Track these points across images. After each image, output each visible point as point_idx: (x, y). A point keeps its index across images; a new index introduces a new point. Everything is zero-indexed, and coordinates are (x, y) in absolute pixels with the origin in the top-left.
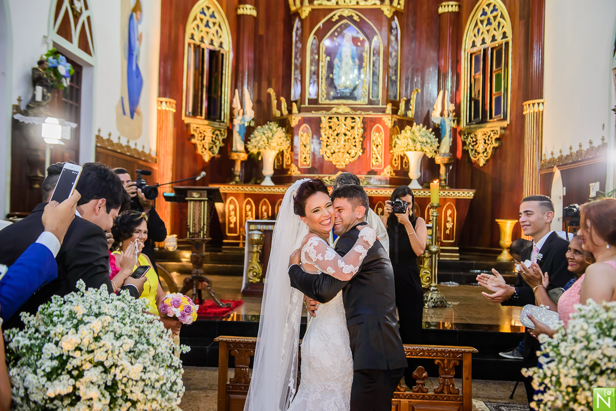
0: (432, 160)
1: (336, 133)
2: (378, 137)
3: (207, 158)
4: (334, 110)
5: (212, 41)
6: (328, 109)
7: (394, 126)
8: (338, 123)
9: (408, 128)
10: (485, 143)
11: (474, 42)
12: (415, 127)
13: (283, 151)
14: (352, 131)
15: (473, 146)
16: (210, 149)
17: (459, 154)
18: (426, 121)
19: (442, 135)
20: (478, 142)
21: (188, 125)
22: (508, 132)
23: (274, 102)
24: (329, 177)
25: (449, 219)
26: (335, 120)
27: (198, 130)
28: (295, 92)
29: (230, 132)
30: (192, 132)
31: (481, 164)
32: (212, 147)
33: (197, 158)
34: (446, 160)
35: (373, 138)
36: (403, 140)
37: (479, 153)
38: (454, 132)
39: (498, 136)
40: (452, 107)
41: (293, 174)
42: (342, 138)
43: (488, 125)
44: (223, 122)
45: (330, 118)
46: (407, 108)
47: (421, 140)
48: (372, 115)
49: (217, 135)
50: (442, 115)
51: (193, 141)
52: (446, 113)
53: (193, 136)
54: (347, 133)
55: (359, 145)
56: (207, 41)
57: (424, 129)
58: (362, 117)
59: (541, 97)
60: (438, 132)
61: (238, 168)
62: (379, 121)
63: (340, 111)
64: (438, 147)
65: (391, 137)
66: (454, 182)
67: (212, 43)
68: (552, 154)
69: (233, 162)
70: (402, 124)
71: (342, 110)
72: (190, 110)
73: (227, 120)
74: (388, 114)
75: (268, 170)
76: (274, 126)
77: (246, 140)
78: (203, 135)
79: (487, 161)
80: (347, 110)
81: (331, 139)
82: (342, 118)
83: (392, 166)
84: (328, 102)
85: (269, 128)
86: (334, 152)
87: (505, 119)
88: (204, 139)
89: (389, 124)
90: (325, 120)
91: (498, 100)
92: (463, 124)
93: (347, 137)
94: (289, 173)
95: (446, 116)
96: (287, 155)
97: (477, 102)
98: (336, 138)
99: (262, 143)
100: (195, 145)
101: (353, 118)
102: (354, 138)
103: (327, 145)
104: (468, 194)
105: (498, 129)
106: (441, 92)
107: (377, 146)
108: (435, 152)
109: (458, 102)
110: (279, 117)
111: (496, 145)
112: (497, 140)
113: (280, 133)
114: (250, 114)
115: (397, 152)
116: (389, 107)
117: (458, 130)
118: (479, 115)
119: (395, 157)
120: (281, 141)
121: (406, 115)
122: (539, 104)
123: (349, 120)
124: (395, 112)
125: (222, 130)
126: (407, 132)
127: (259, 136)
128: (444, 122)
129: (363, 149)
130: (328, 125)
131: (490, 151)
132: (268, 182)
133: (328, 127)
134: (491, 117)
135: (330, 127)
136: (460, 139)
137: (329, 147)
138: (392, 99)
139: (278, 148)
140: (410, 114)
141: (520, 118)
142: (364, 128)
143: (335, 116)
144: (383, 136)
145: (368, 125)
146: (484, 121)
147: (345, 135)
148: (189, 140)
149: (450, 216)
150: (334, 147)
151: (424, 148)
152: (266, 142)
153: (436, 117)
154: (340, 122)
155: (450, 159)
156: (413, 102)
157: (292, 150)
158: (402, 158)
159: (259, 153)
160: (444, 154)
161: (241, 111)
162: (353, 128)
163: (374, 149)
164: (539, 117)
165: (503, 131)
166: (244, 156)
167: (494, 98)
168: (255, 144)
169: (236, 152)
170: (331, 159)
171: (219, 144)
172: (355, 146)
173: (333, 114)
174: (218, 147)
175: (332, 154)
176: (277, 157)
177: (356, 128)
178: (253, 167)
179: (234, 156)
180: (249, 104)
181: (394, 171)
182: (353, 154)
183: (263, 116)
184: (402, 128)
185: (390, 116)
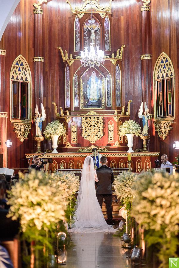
0: (139, 137)
1: (89, 125)
2: (111, 127)
3: (22, 140)
4: (88, 114)
5: (22, 77)
6: (85, 113)
7: (119, 121)
8: (90, 120)
9: (126, 121)
10: (165, 128)
11: (158, 75)
12: (130, 122)
13: (62, 135)
14: (98, 124)
15: (159, 129)
16: (23, 135)
17: (154, 133)
19: (144, 124)
20: (162, 127)
21: (13, 124)
22: (175, 123)
24: (87, 148)
25: (148, 167)
26: (89, 119)
27: (17, 125)
28: (68, 103)
30: (15, 127)
31: (164, 139)
32: (25, 134)
33: (17, 140)
34: (146, 137)
35: (109, 127)
36: (124, 128)
37: (162, 133)
41: (68, 147)
42: (93, 128)
43: (166, 119)
45: (86, 118)
46: (126, 110)
47: (132, 128)
49: (26, 127)
50: (143, 114)
51: (16, 132)
52: (145, 113)
53: (15, 129)
54: (95, 125)
56: (20, 78)
57: (134, 122)
58: (102, 117)
61: (39, 145)
62: (112, 119)
63: (91, 114)
64: (142, 131)
65: (118, 126)
66: (151, 149)
67: (22, 79)
69: (37, 142)
70: (123, 120)
71: (93, 113)
73: (31, 119)
75: (55, 145)
76: (57, 122)
78: (20, 128)
79: (166, 137)
80: (95, 113)
81: (87, 129)
82: (92, 118)
83: (119, 141)
84: (85, 108)
85: (55, 123)
86: (89, 135)
87: (173, 116)
88: (20, 130)
89: (116, 120)
90: (83, 119)
92: (155, 119)
93: (95, 127)
94: (66, 146)
95: (145, 115)
96: (65, 137)
97: (161, 106)
98: (90, 128)
99: (52, 132)
100: (16, 134)
101: (98, 118)
102: (99, 128)
103: (85, 132)
104: (156, 154)
105: (170, 121)
106: (142, 103)
107: (111, 131)
108: (140, 133)
109: (152, 106)
110: (59, 117)
111: (170, 129)
112: (170, 126)
113: (61, 126)
114: (44, 116)
115: (122, 134)
116: (116, 111)
117: (153, 121)
118: (162, 114)
119: (120, 136)
120: (61, 130)
121: (125, 114)
123: (96, 119)
124: (120, 113)
125: (29, 124)
126: (125, 124)
127: (50, 127)
128: (144, 118)
129: (104, 133)
130: (85, 121)
131: (167, 132)
132: (55, 152)
134: (167, 115)
135: (87, 123)
136: (154, 125)
137: (86, 133)
138: (118, 106)
139: (60, 134)
140: (128, 113)
142: (104, 123)
143: (89, 117)
144: (114, 126)
145: (105, 121)
146: (164, 117)
147: (94, 126)
148: (14, 131)
149: (148, 165)
150: (89, 132)
151: (134, 132)
152: (54, 131)
153: (140, 114)
154: (92, 120)
155: (148, 137)
156: (129, 107)
157: (67, 134)
158: (124, 137)
159: (50, 137)
160: (145, 135)
161: (40, 115)
162: (98, 122)
163: (110, 133)
165: (172, 122)
166: (42, 139)
167: (168, 105)
168: (48, 132)
169: (38, 136)
170: (88, 139)
171: (28, 132)
172: (100, 132)
174: (27, 134)
175: (88, 136)
176: (59, 138)
177: (100, 122)
178: (47, 144)
179: (37, 139)
180: (43, 111)
181: (120, 144)
183: (50, 118)
184: (123, 122)
185: (116, 116)
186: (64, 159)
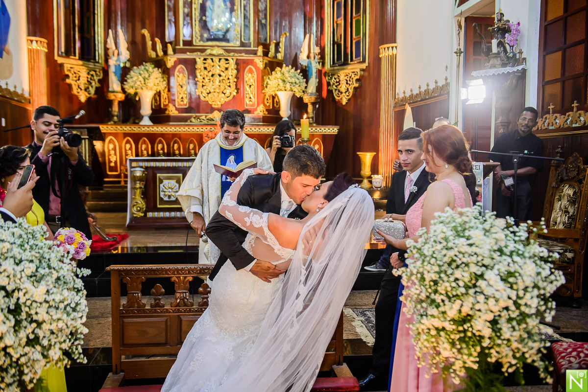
0: (301, 99)
1: (211, 74)
2: (250, 78)
3: (83, 98)
4: (208, 52)
6: (203, 51)
7: (265, 68)
8: (212, 64)
9: (278, 69)
10: (347, 83)
12: (285, 69)
13: (160, 92)
14: (226, 72)
15: (336, 86)
16: (86, 90)
17: (324, 94)
18: (295, 63)
19: (309, 75)
20: (341, 82)
21: (62, 65)
22: (366, 74)
23: (149, 43)
24: (206, 116)
26: (209, 61)
27: (72, 70)
28: (170, 33)
29: (106, 72)
30: (67, 73)
31: (344, 103)
32: (88, 88)
33: (72, 98)
34: (313, 99)
35: (246, 79)
36: (274, 81)
37: (342, 93)
38: (319, 72)
39: (358, 77)
40: (317, 50)
41: (171, 114)
42: (217, 78)
43: (350, 67)
44: (98, 62)
45: (205, 59)
46: (277, 51)
47: (291, 81)
48: (245, 57)
49: (92, 75)
50: (308, 57)
51: (68, 81)
52: (312, 55)
53: (67, 76)
54: (222, 74)
55: (233, 85)
57: (293, 70)
58: (235, 58)
59: (395, 42)
60: (305, 73)
61: (115, 108)
62: (251, 62)
63: (214, 52)
64: (306, 87)
65: (263, 77)
66: (320, 119)
68: (404, 93)
69: (111, 102)
70: (273, 65)
71: (216, 51)
72: (63, 50)
73: (102, 61)
74: (260, 56)
75: (146, 110)
76: (150, 66)
77: (123, 80)
78: (78, 76)
79: (349, 100)
80: (221, 52)
81: (207, 80)
82: (216, 59)
83: (265, 105)
84: (202, 43)
85: (145, 69)
86: (210, 93)
87: (364, 61)
88: (79, 80)
89: (261, 65)
90: (199, 61)
91: (358, 43)
92: (328, 66)
93: (221, 78)
94: (167, 112)
95: (312, 58)
96: (164, 95)
97: (339, 46)
98: (212, 78)
99: (138, 83)
100: (70, 86)
101: (227, 60)
102: (229, 79)
103: (203, 86)
104: (333, 130)
105: (358, 70)
106: (308, 36)
107: (250, 86)
108: (304, 92)
109: (322, 45)
110: (154, 58)
111: (357, 85)
112: (357, 80)
113: (156, 74)
114: (125, 55)
115: (269, 91)
116: (260, 50)
117: (323, 71)
118: (342, 58)
119: (267, 97)
120: (157, 81)
121: (276, 57)
122: (392, 48)
123: (223, 61)
124: (266, 54)
125: (98, 70)
126: (278, 73)
127: (136, 77)
128: (311, 64)
129: (237, 89)
130: (203, 66)
131: (351, 91)
132: (146, 121)
133: (203, 68)
134: (352, 60)
135: (205, 68)
136: (325, 80)
137: (205, 87)
138: (263, 41)
139: (155, 88)
140: (280, 56)
141: (377, 61)
142: (237, 69)
143: (209, 57)
144: (256, 76)
145: (240, 66)
146: (346, 63)
147: (220, 75)
148: (64, 80)
150: (210, 87)
151: (293, 88)
152: (143, 82)
153: (303, 59)
154: (215, 64)
155: (316, 99)
156: (282, 45)
157: (169, 91)
158: (273, 98)
159: (136, 94)
160: (311, 94)
161: (116, 52)
162: (227, 69)
163: (248, 89)
164: (393, 59)
165: (362, 73)
166: (121, 97)
167: (354, 42)
168: (132, 84)
169: (113, 92)
170: (207, 99)
171: (95, 84)
172: (230, 86)
173: (208, 56)
174: (94, 87)
175: (208, 94)
176: (154, 97)
177: (230, 69)
178: (130, 107)
179: (111, 96)
180: (123, 44)
181: (267, 110)
182: (228, 94)
183: (138, 56)
184: (273, 69)
185: (261, 58)
186: (163, 135)
